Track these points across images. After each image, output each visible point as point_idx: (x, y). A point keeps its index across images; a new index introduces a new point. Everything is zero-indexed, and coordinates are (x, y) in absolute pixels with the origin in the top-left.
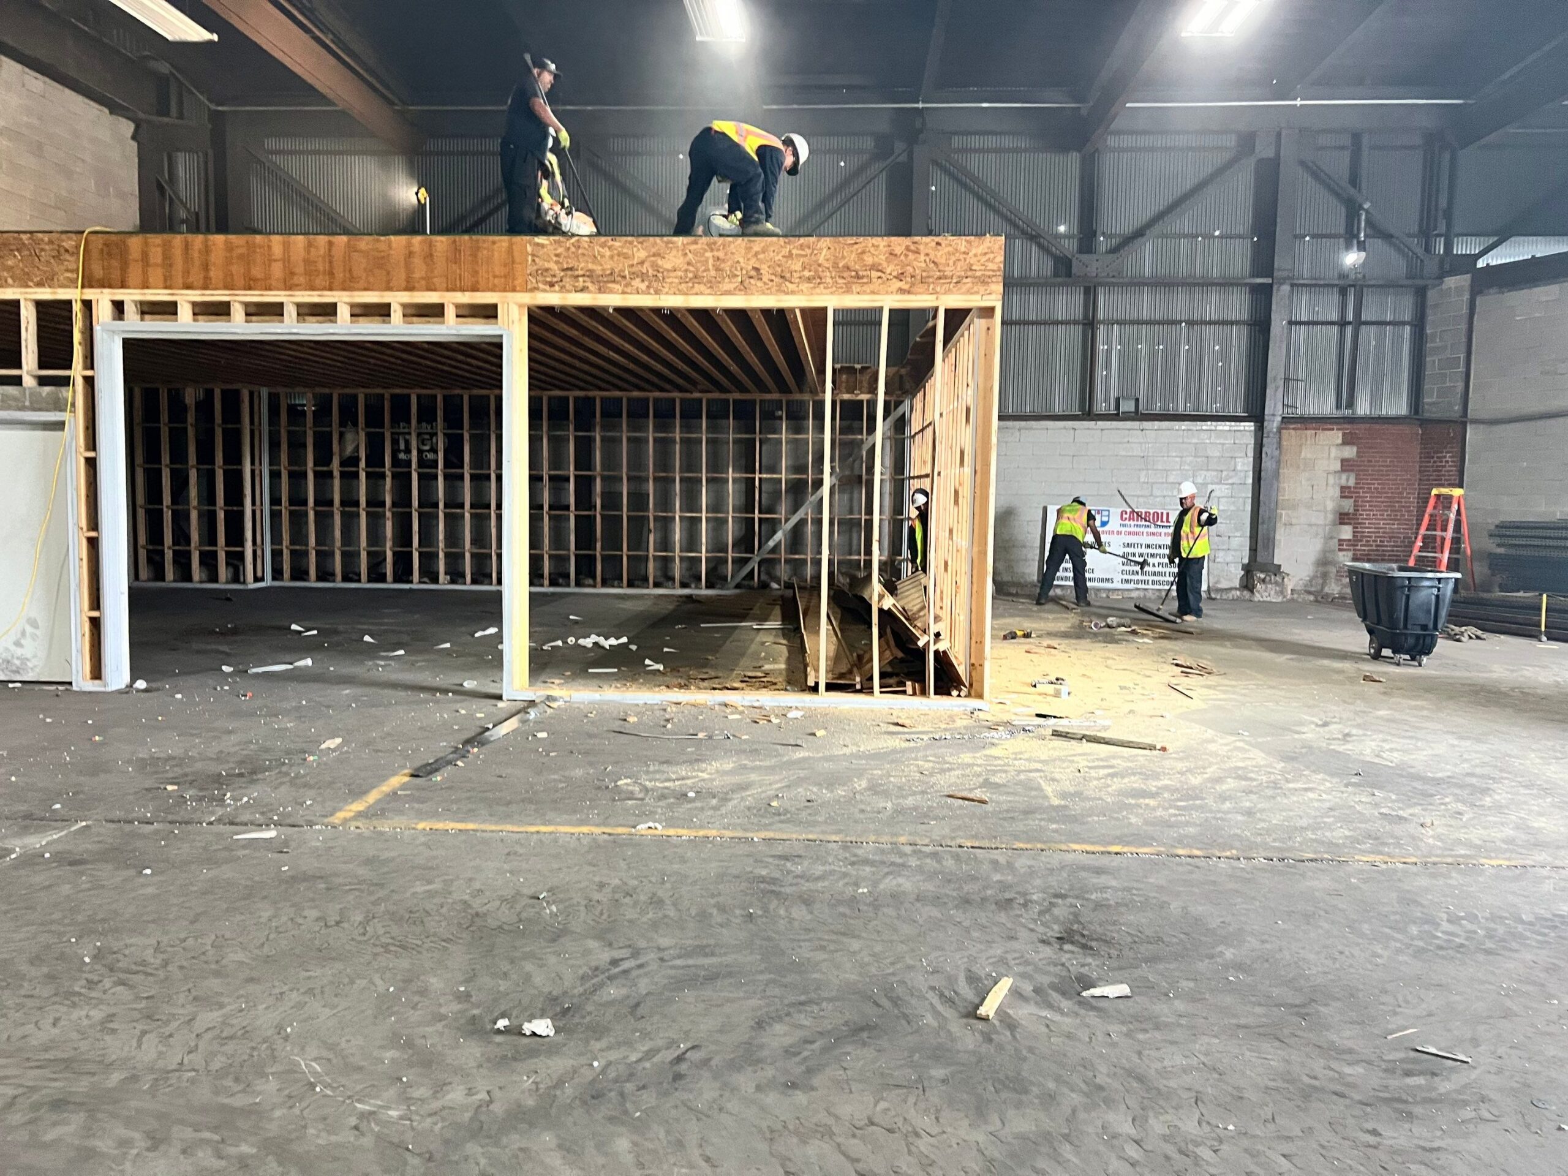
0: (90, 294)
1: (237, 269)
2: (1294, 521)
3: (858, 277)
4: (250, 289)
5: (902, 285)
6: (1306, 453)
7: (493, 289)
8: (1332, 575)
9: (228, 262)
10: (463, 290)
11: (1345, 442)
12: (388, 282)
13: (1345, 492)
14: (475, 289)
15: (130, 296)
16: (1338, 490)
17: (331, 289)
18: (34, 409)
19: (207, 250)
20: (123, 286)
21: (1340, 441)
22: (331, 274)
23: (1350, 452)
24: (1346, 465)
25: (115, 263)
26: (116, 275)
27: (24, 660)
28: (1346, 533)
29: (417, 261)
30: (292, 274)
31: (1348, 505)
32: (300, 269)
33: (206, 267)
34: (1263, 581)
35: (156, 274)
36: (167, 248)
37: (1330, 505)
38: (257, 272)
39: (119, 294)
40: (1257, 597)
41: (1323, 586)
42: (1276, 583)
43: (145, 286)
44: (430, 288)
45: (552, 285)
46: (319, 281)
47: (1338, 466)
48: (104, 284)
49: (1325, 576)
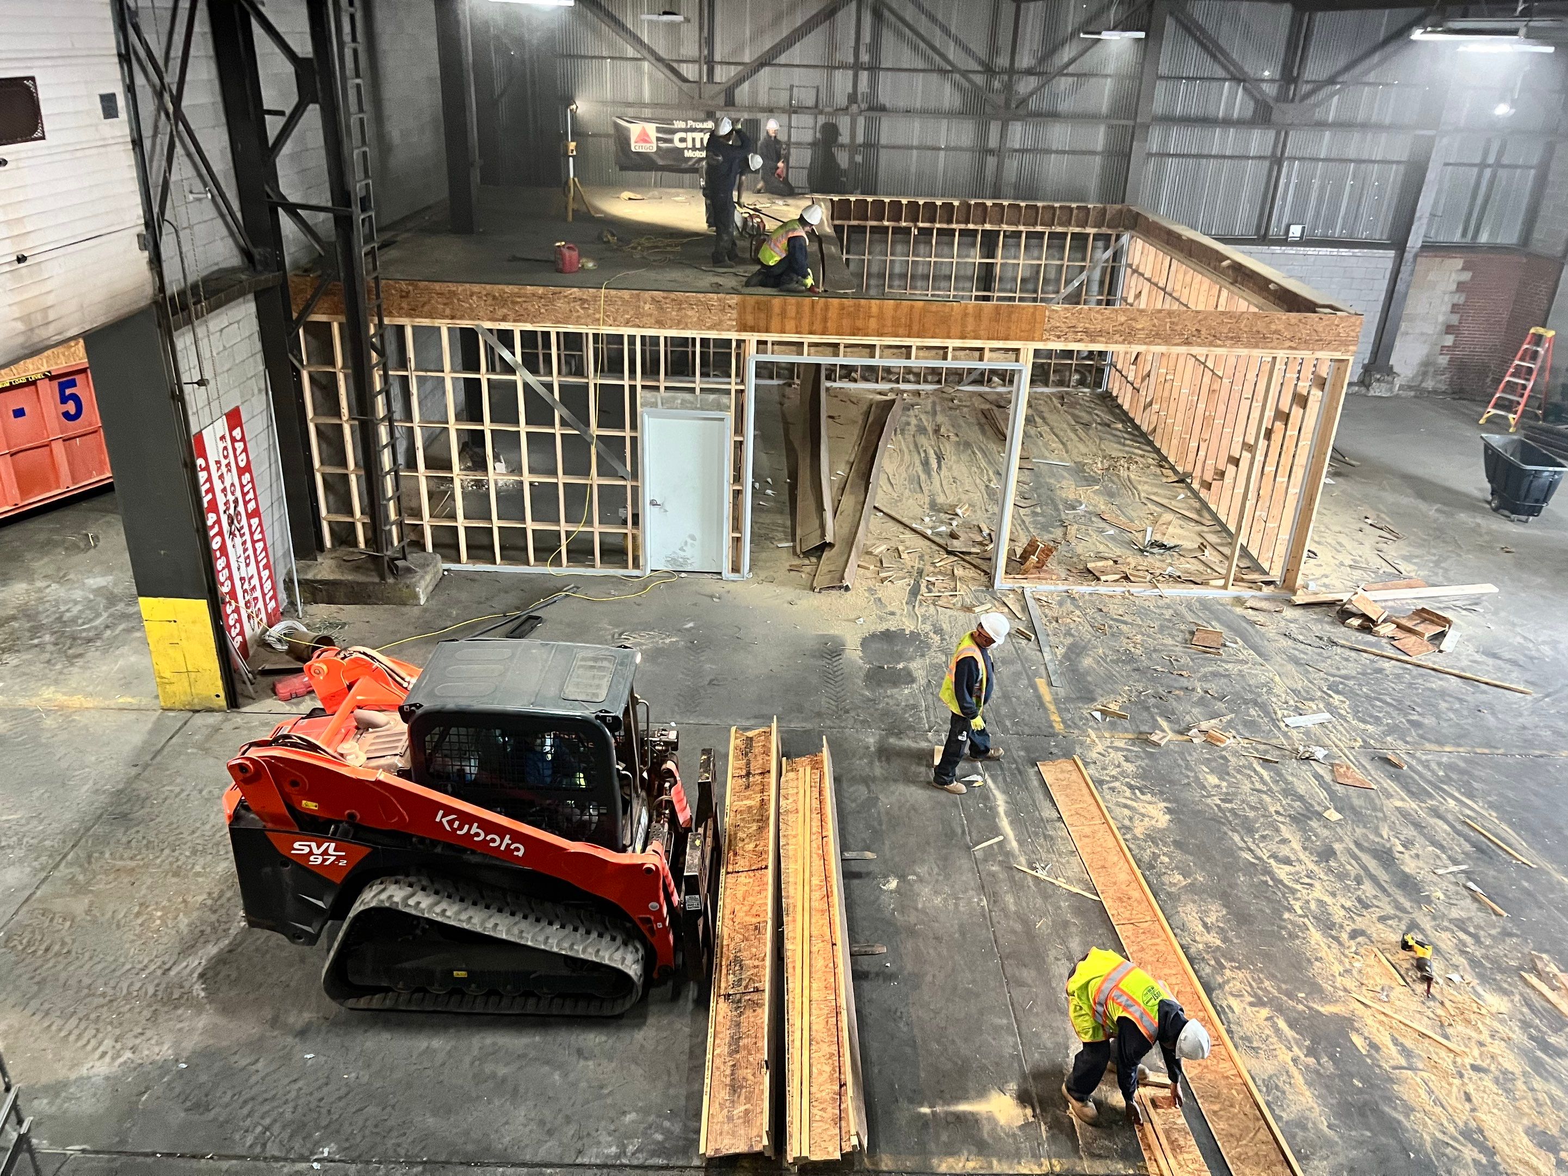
0: (744, 336)
1: (846, 322)
2: (1410, 331)
3: (1265, 338)
4: (854, 335)
5: (1292, 344)
6: (1431, 277)
7: (1019, 339)
8: (1431, 374)
9: (841, 317)
10: (998, 339)
11: (1464, 269)
12: (949, 332)
13: (1455, 308)
14: (1007, 339)
15: (770, 337)
16: (1450, 306)
17: (909, 336)
18: (702, 409)
19: (826, 308)
20: (767, 331)
21: (1460, 267)
22: (910, 326)
23: (1467, 276)
24: (1461, 287)
25: (763, 316)
26: (762, 324)
27: (685, 559)
28: (1449, 340)
29: (970, 320)
30: (884, 326)
31: (1455, 319)
32: (889, 323)
33: (825, 320)
34: (1378, 380)
35: (791, 324)
36: (799, 306)
37: (1441, 319)
38: (859, 323)
39: (764, 337)
40: (1371, 393)
41: (1422, 382)
42: (1388, 382)
43: (783, 331)
44: (976, 338)
45: (1059, 337)
46: (901, 331)
47: (1454, 287)
48: (753, 329)
49: (1425, 374)
